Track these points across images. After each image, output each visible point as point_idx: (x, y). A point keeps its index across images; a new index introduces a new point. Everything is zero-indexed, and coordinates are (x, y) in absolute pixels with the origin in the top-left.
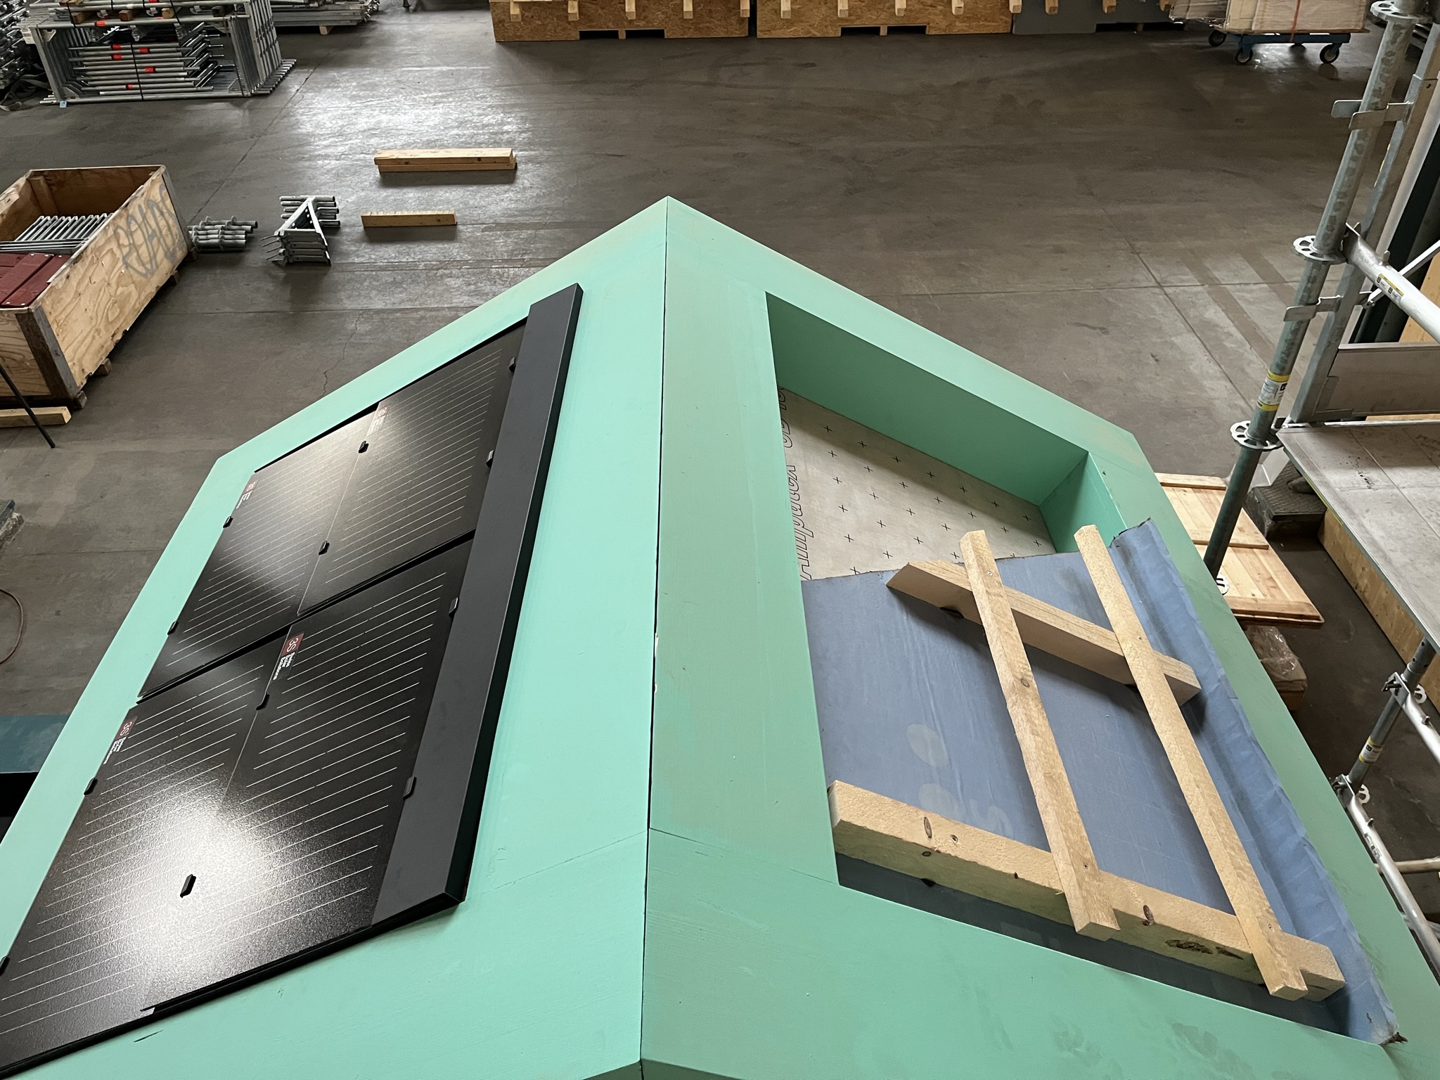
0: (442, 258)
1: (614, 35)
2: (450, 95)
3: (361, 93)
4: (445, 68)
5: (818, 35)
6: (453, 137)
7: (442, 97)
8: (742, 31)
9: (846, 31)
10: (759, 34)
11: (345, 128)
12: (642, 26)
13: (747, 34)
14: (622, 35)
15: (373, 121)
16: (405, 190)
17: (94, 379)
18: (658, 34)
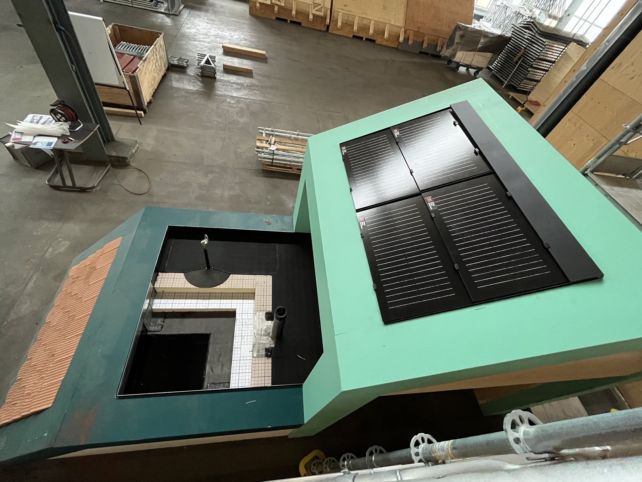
0: (251, 83)
1: (286, 21)
2: (239, 29)
3: (210, 22)
4: (235, 19)
5: (346, 36)
6: (244, 43)
7: (237, 29)
8: (325, 29)
9: (354, 36)
10: (330, 31)
11: (207, 33)
12: (295, 20)
13: (326, 30)
14: (289, 22)
15: (216, 32)
16: (234, 58)
17: (149, 103)
18: (300, 24)
